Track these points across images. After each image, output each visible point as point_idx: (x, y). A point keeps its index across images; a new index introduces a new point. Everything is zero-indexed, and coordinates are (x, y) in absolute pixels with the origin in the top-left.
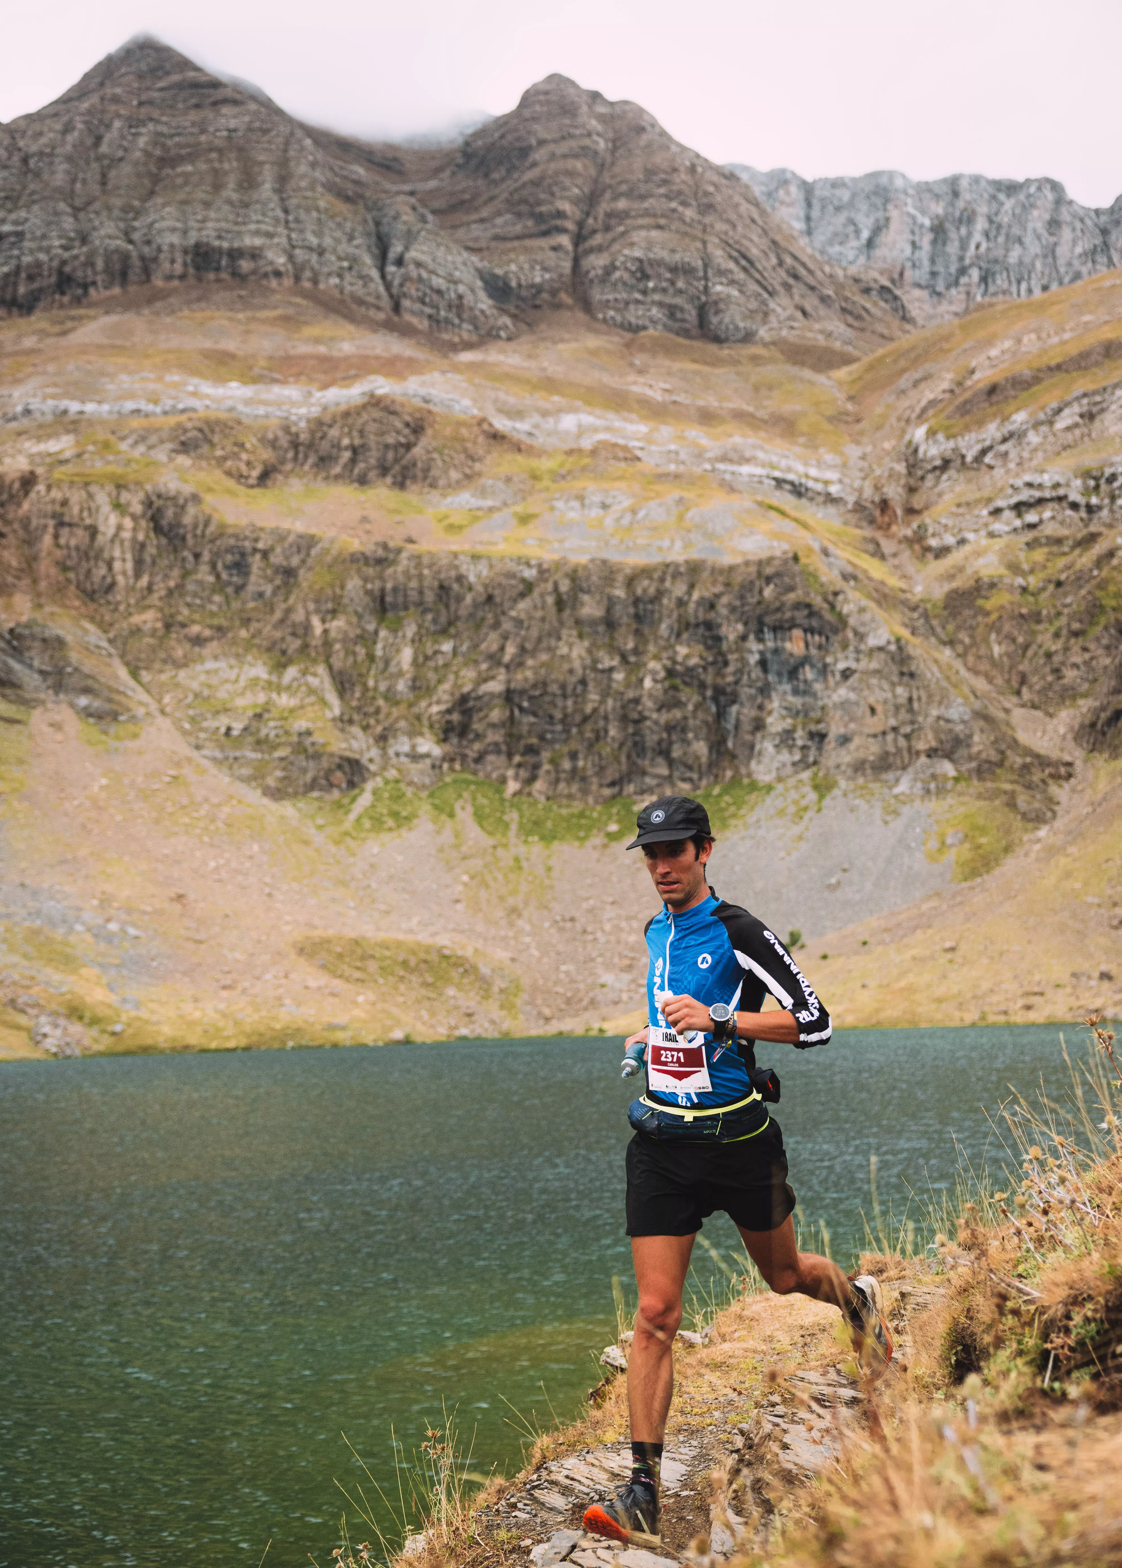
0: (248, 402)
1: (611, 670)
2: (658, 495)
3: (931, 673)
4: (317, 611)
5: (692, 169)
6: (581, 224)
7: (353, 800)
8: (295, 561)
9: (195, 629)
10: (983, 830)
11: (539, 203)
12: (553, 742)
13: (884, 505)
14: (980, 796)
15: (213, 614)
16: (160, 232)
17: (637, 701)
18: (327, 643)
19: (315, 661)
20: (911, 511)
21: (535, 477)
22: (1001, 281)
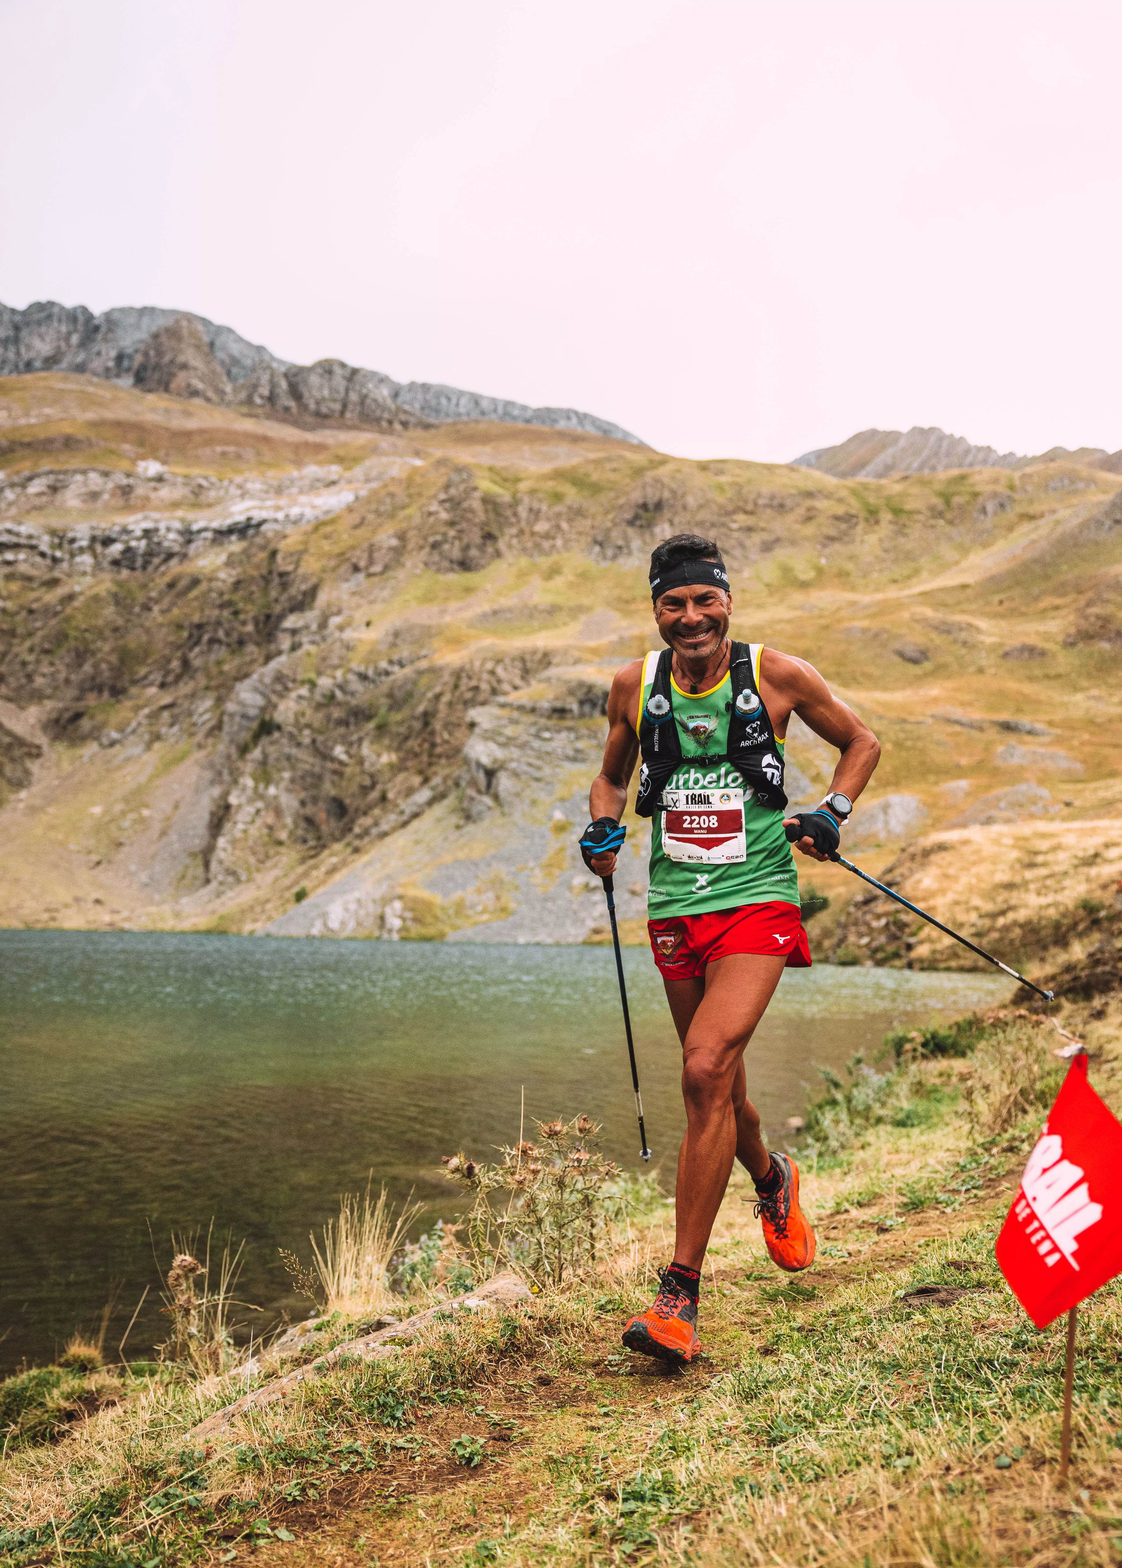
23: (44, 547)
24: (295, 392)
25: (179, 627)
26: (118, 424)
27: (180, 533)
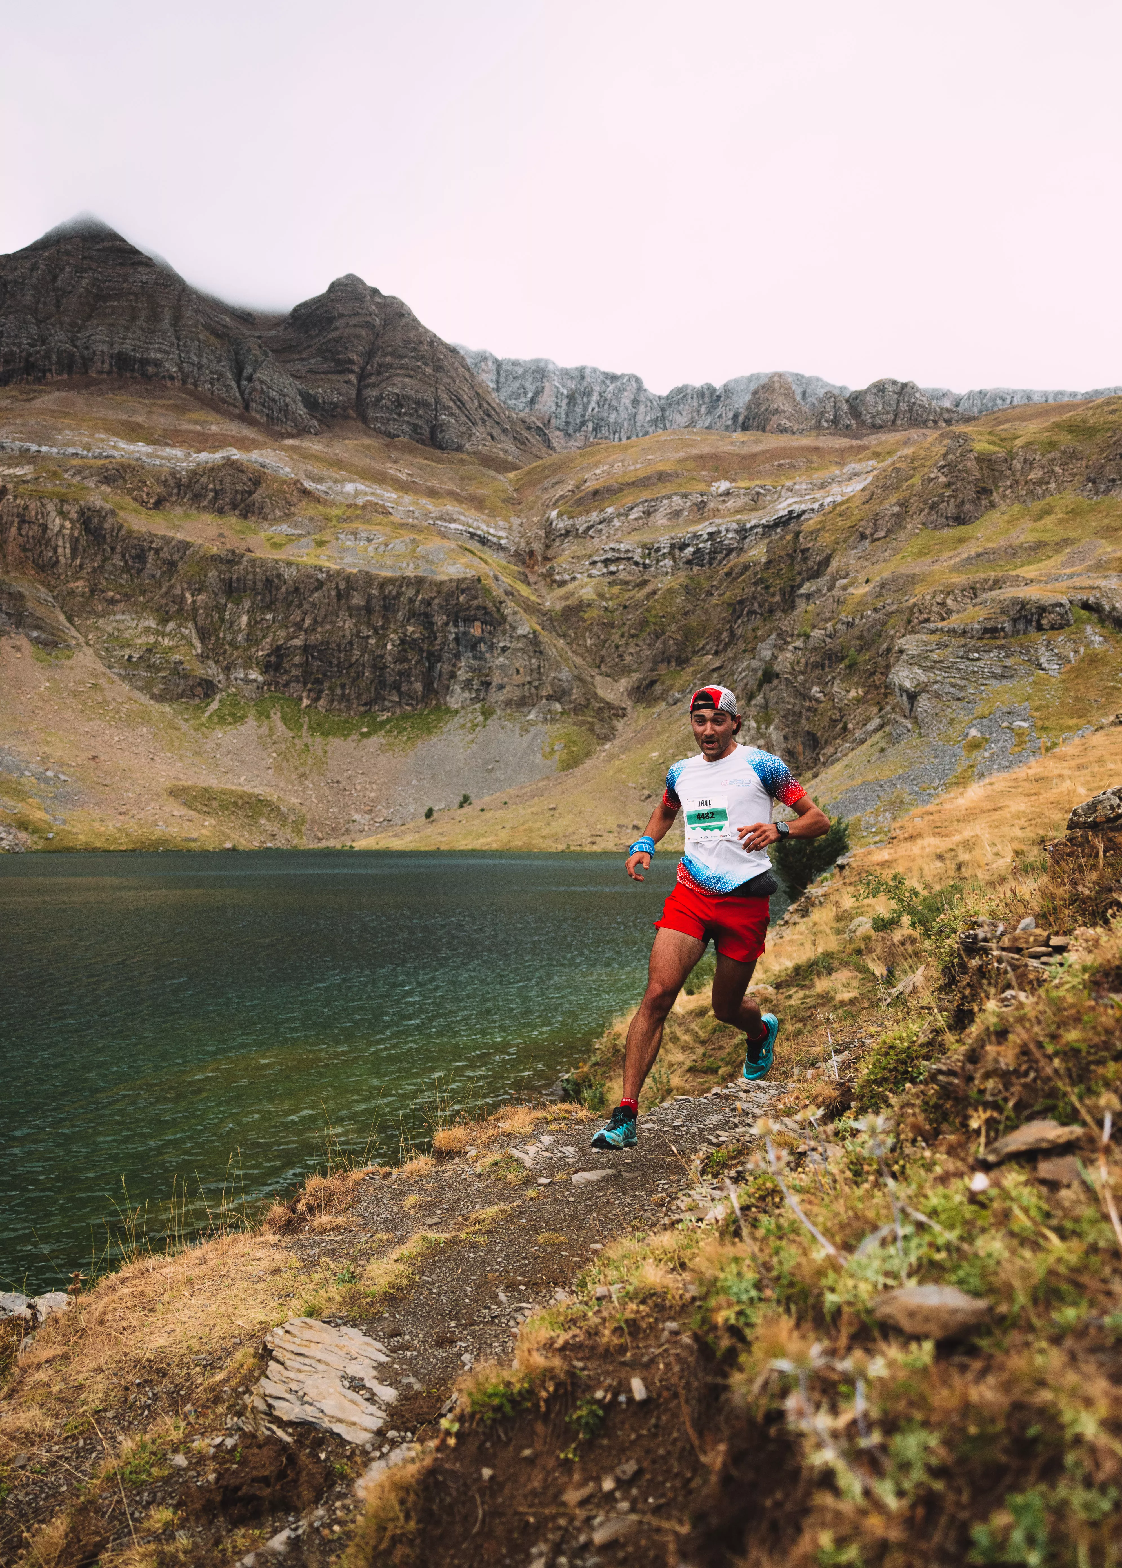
0: (149, 455)
1: (368, 637)
2: (401, 536)
3: (552, 652)
4: (189, 589)
5: (431, 343)
6: (363, 369)
7: (208, 705)
8: (176, 557)
9: (111, 594)
10: (575, 743)
11: (338, 353)
12: (331, 677)
13: (531, 553)
14: (574, 724)
15: (122, 586)
16: (95, 342)
17: (382, 656)
18: (195, 608)
19: (186, 619)
20: (546, 559)
21: (327, 519)
22: (604, 431)
23: (637, 558)
24: (855, 413)
25: (729, 605)
26: (700, 457)
27: (736, 531)
